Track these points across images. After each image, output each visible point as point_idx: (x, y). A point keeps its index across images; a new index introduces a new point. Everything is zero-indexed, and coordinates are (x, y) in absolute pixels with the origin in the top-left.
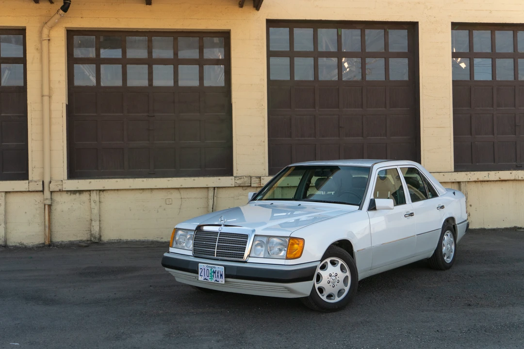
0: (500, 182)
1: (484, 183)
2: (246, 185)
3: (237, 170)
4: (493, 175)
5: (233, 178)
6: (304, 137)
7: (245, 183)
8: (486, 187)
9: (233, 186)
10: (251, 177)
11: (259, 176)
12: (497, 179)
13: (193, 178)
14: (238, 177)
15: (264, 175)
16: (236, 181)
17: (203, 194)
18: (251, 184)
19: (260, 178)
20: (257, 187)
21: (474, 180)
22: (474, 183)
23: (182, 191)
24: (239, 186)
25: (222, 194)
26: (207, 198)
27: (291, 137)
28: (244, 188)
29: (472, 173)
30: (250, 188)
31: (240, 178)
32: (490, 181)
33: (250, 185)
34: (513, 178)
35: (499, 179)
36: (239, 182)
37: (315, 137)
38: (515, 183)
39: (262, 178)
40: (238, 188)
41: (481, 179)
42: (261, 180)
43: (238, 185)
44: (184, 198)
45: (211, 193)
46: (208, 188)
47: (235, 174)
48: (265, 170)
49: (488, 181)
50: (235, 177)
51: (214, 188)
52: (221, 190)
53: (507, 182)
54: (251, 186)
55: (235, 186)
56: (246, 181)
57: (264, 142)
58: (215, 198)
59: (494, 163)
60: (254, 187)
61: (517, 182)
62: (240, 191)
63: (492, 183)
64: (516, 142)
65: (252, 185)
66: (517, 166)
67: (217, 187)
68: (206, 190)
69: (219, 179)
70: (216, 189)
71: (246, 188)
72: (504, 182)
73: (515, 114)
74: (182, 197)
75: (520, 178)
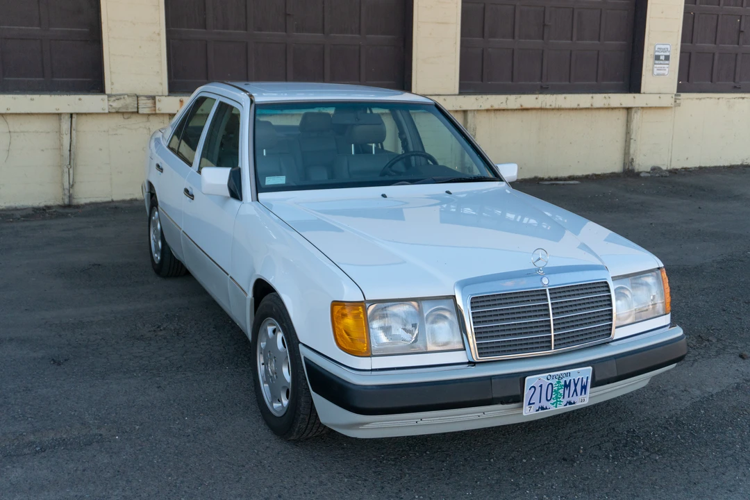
0: (520, 112)
1: (498, 113)
2: (130, 110)
3: (112, 84)
4: (514, 101)
5: (105, 97)
6: (228, 29)
7: (126, 106)
8: (501, 118)
9: (107, 111)
10: (138, 97)
11: (152, 94)
12: (518, 106)
13: (29, 97)
14: (115, 95)
15: (160, 94)
16: (111, 103)
17: (50, 124)
18: (138, 108)
19: (153, 98)
20: (149, 115)
21: (486, 108)
22: (485, 112)
23: (9, 119)
24: (117, 112)
25: (85, 125)
26: (59, 132)
27: (205, 28)
28: (126, 116)
29: (485, 97)
30: (137, 115)
31: (118, 97)
32: (508, 110)
33: (136, 110)
34: (538, 106)
35: (520, 108)
36: (116, 105)
37: (246, 30)
38: (539, 113)
39: (157, 98)
40: (116, 115)
41: (496, 107)
42: (155, 103)
43: (114, 111)
44: (15, 132)
45: (65, 125)
46: (59, 114)
47: (108, 90)
48: (161, 84)
49: (504, 110)
50: (109, 96)
51: (71, 115)
52: (83, 119)
53: (530, 112)
54: (138, 112)
55: (109, 112)
56: (130, 103)
57: (159, 34)
58: (73, 132)
59: (512, 81)
60: (143, 114)
61: (543, 112)
62: (118, 120)
63: (510, 112)
64: (543, 51)
65: (140, 111)
66: (541, 87)
67: (77, 114)
68: (55, 118)
69: (80, 99)
70: (74, 116)
71: (129, 115)
72: (525, 112)
73: (545, 7)
74: (11, 130)
75: (548, 107)
